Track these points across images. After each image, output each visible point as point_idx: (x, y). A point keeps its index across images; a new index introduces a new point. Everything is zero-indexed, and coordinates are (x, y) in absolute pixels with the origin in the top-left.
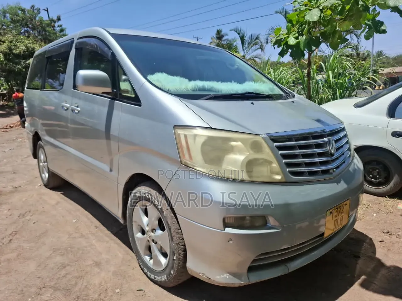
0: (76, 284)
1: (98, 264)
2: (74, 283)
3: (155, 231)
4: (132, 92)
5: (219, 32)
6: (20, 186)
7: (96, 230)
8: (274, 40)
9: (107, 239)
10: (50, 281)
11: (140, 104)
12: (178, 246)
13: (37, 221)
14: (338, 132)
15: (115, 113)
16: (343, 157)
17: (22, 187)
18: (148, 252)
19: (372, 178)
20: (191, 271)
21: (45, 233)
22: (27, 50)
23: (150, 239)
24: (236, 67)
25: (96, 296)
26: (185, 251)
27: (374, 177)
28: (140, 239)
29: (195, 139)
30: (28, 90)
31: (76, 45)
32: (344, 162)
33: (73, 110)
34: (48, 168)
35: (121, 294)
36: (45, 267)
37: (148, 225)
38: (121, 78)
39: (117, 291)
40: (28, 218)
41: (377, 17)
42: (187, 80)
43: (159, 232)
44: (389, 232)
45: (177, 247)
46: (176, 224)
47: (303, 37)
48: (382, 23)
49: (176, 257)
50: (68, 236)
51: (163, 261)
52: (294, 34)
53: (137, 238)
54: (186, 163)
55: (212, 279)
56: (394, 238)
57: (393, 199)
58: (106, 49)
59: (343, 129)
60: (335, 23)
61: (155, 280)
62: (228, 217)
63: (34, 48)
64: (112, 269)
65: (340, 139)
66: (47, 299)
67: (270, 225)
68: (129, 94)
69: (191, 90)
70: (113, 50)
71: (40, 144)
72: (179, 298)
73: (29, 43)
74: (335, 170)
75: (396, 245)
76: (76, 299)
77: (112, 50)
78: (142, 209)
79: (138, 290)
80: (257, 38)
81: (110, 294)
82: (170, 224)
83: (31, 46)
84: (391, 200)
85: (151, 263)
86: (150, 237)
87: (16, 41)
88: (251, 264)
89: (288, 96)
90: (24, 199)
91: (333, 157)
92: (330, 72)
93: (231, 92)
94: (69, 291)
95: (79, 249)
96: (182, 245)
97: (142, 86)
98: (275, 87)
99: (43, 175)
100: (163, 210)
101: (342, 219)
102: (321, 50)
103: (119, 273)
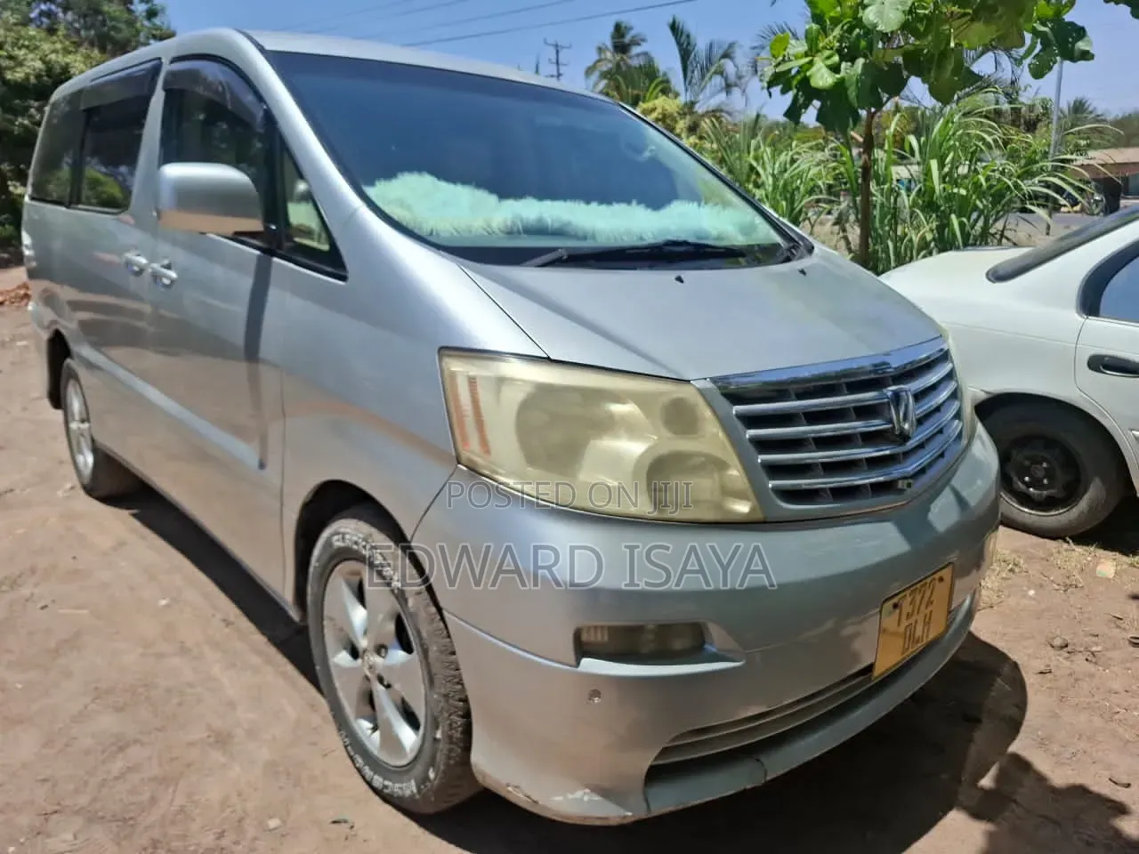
0: (153, 800)
1: (222, 740)
2: (146, 797)
3: (386, 652)
4: (324, 235)
5: (619, 30)
6: (12, 490)
7: (227, 630)
8: (769, 71)
9: (256, 660)
10: (77, 791)
11: (343, 274)
12: (447, 701)
13: (53, 601)
14: (928, 366)
15: (274, 295)
16: (940, 438)
17: (18, 491)
18: (368, 709)
19: (1028, 485)
20: (484, 776)
21: (73, 641)
22: (47, 71)
23: (372, 672)
24: (647, 154)
25: (208, 840)
26: (467, 715)
27: (1036, 483)
28: (344, 671)
29: (498, 392)
30: (34, 203)
31: (166, 82)
32: (942, 455)
33: (156, 277)
34: (93, 441)
35: (282, 835)
36: (67, 745)
37: (365, 633)
38: (293, 187)
39: (273, 823)
40: (25, 591)
41: (1068, 11)
42: (493, 199)
43: (398, 655)
44: (1067, 646)
45: (442, 704)
46: (443, 638)
47: (855, 66)
48: (1080, 32)
49: (443, 732)
50: (140, 650)
51: (408, 737)
52: (829, 58)
53: (337, 666)
54: (470, 460)
55: (540, 803)
56: (1080, 663)
57: (1085, 548)
58: (249, 98)
59: (945, 356)
60: (947, 27)
61: (386, 791)
62: (589, 628)
63: (67, 64)
64: (265, 754)
65: (933, 388)
66: (63, 847)
67: (714, 650)
68: (312, 239)
69: (502, 232)
70: (268, 102)
71: (69, 367)
72: (452, 846)
73: (53, 50)
74: (910, 481)
75: (1085, 685)
76: (150, 850)
77: (265, 103)
78: (349, 584)
79: (334, 822)
80: (726, 55)
81: (251, 832)
82: (424, 634)
83: (59, 59)
84: (1079, 549)
85: (373, 741)
86: (371, 667)
87: (14, 45)
88: (656, 759)
89: (793, 247)
90: (21, 531)
91: (908, 444)
92: (934, 164)
93: (625, 238)
94: (131, 822)
95: (169, 690)
96: (460, 700)
97: (351, 218)
98: (759, 220)
99: (80, 459)
100: (407, 595)
101: (929, 623)
102: (911, 97)
103: (281, 769)
